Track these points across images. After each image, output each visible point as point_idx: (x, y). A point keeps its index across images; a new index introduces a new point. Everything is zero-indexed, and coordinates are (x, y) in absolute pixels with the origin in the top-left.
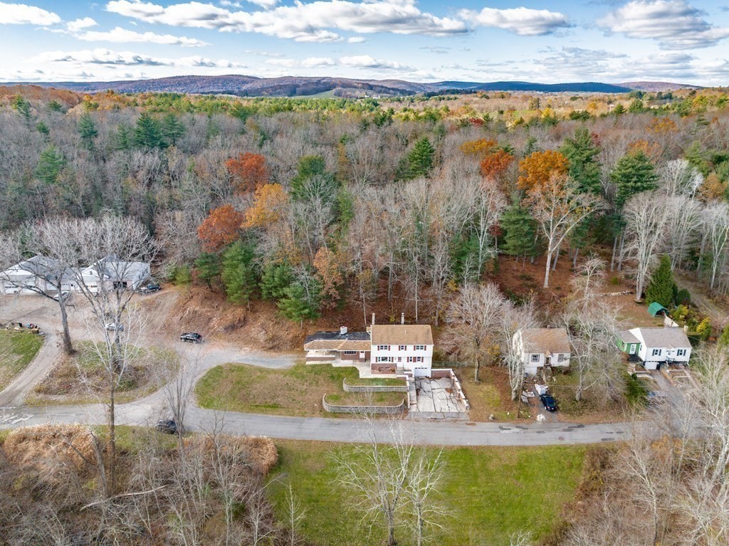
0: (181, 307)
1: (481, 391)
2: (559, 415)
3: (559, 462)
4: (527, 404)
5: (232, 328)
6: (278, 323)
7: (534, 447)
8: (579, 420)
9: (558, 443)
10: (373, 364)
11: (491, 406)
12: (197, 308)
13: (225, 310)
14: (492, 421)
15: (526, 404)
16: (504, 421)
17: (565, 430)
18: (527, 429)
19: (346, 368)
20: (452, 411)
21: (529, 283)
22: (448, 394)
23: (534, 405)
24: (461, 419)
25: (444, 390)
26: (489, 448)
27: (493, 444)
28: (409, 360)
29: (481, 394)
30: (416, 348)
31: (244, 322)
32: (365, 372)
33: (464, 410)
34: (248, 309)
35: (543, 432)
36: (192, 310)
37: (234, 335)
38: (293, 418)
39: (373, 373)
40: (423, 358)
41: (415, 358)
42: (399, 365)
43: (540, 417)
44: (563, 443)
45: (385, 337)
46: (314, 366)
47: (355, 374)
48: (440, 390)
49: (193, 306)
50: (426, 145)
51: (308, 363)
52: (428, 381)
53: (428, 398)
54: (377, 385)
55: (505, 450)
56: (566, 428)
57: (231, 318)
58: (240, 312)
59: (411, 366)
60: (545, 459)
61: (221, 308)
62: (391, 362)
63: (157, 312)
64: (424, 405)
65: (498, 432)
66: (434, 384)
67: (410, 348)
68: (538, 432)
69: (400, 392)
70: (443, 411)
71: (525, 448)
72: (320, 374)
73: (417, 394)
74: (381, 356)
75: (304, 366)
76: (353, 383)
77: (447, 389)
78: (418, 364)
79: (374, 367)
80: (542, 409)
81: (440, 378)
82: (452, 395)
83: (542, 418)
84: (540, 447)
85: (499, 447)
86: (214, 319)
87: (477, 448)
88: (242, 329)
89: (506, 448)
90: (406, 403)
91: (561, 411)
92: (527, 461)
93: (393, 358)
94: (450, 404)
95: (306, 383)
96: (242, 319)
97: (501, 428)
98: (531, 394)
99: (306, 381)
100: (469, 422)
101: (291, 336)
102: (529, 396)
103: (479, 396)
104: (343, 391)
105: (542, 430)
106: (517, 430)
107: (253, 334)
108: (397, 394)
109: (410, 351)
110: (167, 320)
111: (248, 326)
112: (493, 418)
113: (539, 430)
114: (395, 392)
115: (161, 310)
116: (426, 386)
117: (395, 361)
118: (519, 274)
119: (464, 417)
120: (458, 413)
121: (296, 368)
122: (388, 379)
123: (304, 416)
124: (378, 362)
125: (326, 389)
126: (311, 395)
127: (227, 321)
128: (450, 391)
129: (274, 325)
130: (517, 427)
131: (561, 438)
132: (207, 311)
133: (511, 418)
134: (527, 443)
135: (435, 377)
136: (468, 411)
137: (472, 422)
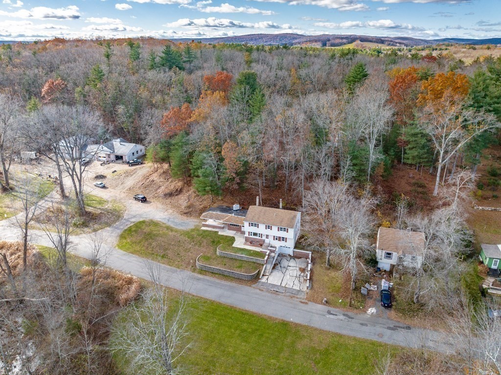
0: (147, 177)
1: (328, 275)
2: (392, 313)
3: (366, 358)
4: (365, 295)
5: (170, 195)
6: (198, 196)
7: (349, 337)
8: (408, 322)
9: (375, 339)
10: (246, 237)
11: (330, 290)
12: (155, 179)
13: (172, 182)
14: (324, 304)
15: (363, 296)
16: (335, 306)
17: (389, 328)
18: (352, 318)
19: (226, 236)
20: (294, 288)
21: (420, 190)
22: (299, 273)
23: (372, 298)
24: (298, 296)
25: (298, 269)
26: (307, 328)
27: (312, 325)
28: (275, 238)
29: (326, 279)
30: (280, 229)
31: (179, 192)
32: (239, 243)
33: (305, 289)
34: (185, 183)
35: (366, 325)
36: (151, 180)
37: (168, 201)
38: (171, 267)
39: (245, 244)
40: (286, 238)
41: (280, 238)
42: (267, 241)
43: (372, 310)
44: (380, 340)
45: (257, 216)
46: (205, 231)
47: (230, 243)
48: (295, 268)
49: (155, 177)
50: (360, 70)
51: (203, 228)
52: (289, 259)
53: (280, 273)
54: (242, 254)
55: (320, 333)
56: (392, 326)
57: (172, 188)
58: (180, 184)
59: (277, 244)
60: (353, 351)
61: (170, 180)
62: (260, 238)
63: (131, 178)
64: (274, 279)
65: (324, 315)
66: (292, 263)
67: (275, 228)
68: (362, 324)
69: (258, 264)
70: (287, 286)
71: (341, 336)
72: (205, 238)
73: (274, 268)
74: (253, 232)
75: (198, 230)
76: (224, 249)
77: (300, 269)
78: (282, 243)
79: (247, 239)
80: (377, 303)
81: (301, 258)
82: (302, 274)
83: (373, 311)
84: (355, 339)
85: (316, 329)
86: (163, 187)
87: (296, 325)
88: (176, 197)
89: (321, 332)
90: (259, 273)
91: (395, 309)
92: (335, 349)
93: (262, 234)
94: (297, 282)
95: (192, 243)
96: (179, 190)
97: (329, 313)
98: (373, 288)
99: (193, 242)
100: (303, 301)
101: (202, 206)
102: (372, 288)
103: (323, 280)
104: (216, 253)
105: (366, 322)
106: (342, 317)
107: (181, 202)
108: (256, 264)
109: (275, 232)
110: (134, 184)
111: (181, 196)
112: (327, 302)
113: (363, 322)
114: (254, 263)
115: (134, 177)
116: (285, 263)
117: (264, 238)
118: (413, 181)
119: (303, 296)
120: (299, 291)
121: (193, 230)
122: (254, 251)
123: (178, 268)
124: (250, 236)
125: (205, 250)
126: (191, 253)
127: (169, 189)
128: (303, 270)
129: (195, 197)
130: (344, 315)
131: (381, 335)
132: (160, 182)
133: (343, 305)
134: (344, 332)
135: (295, 257)
136: (308, 291)
137: (307, 301)
